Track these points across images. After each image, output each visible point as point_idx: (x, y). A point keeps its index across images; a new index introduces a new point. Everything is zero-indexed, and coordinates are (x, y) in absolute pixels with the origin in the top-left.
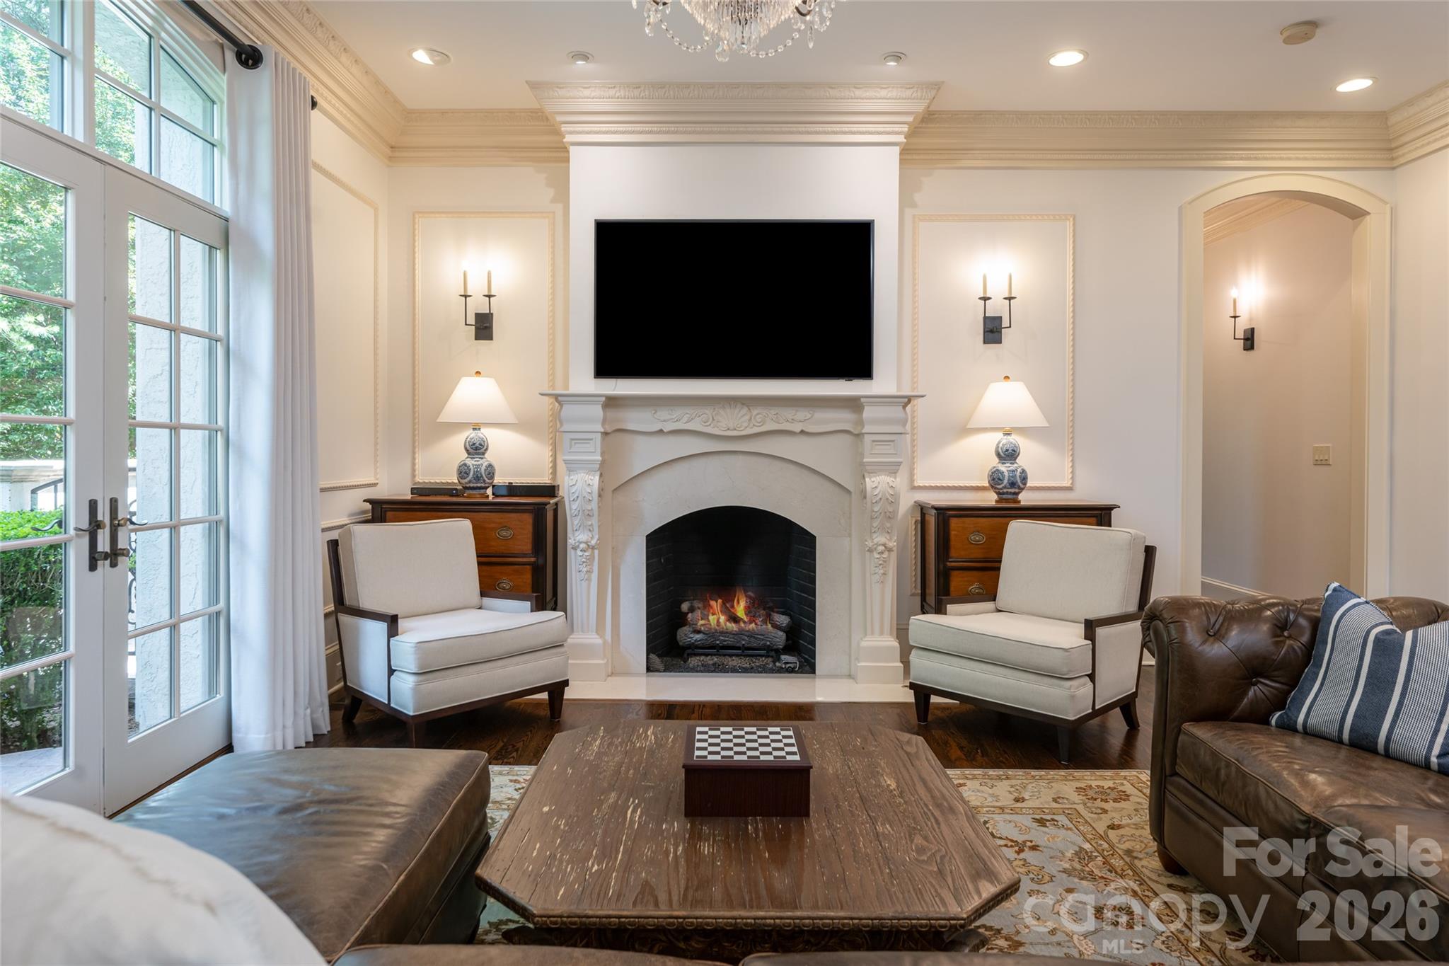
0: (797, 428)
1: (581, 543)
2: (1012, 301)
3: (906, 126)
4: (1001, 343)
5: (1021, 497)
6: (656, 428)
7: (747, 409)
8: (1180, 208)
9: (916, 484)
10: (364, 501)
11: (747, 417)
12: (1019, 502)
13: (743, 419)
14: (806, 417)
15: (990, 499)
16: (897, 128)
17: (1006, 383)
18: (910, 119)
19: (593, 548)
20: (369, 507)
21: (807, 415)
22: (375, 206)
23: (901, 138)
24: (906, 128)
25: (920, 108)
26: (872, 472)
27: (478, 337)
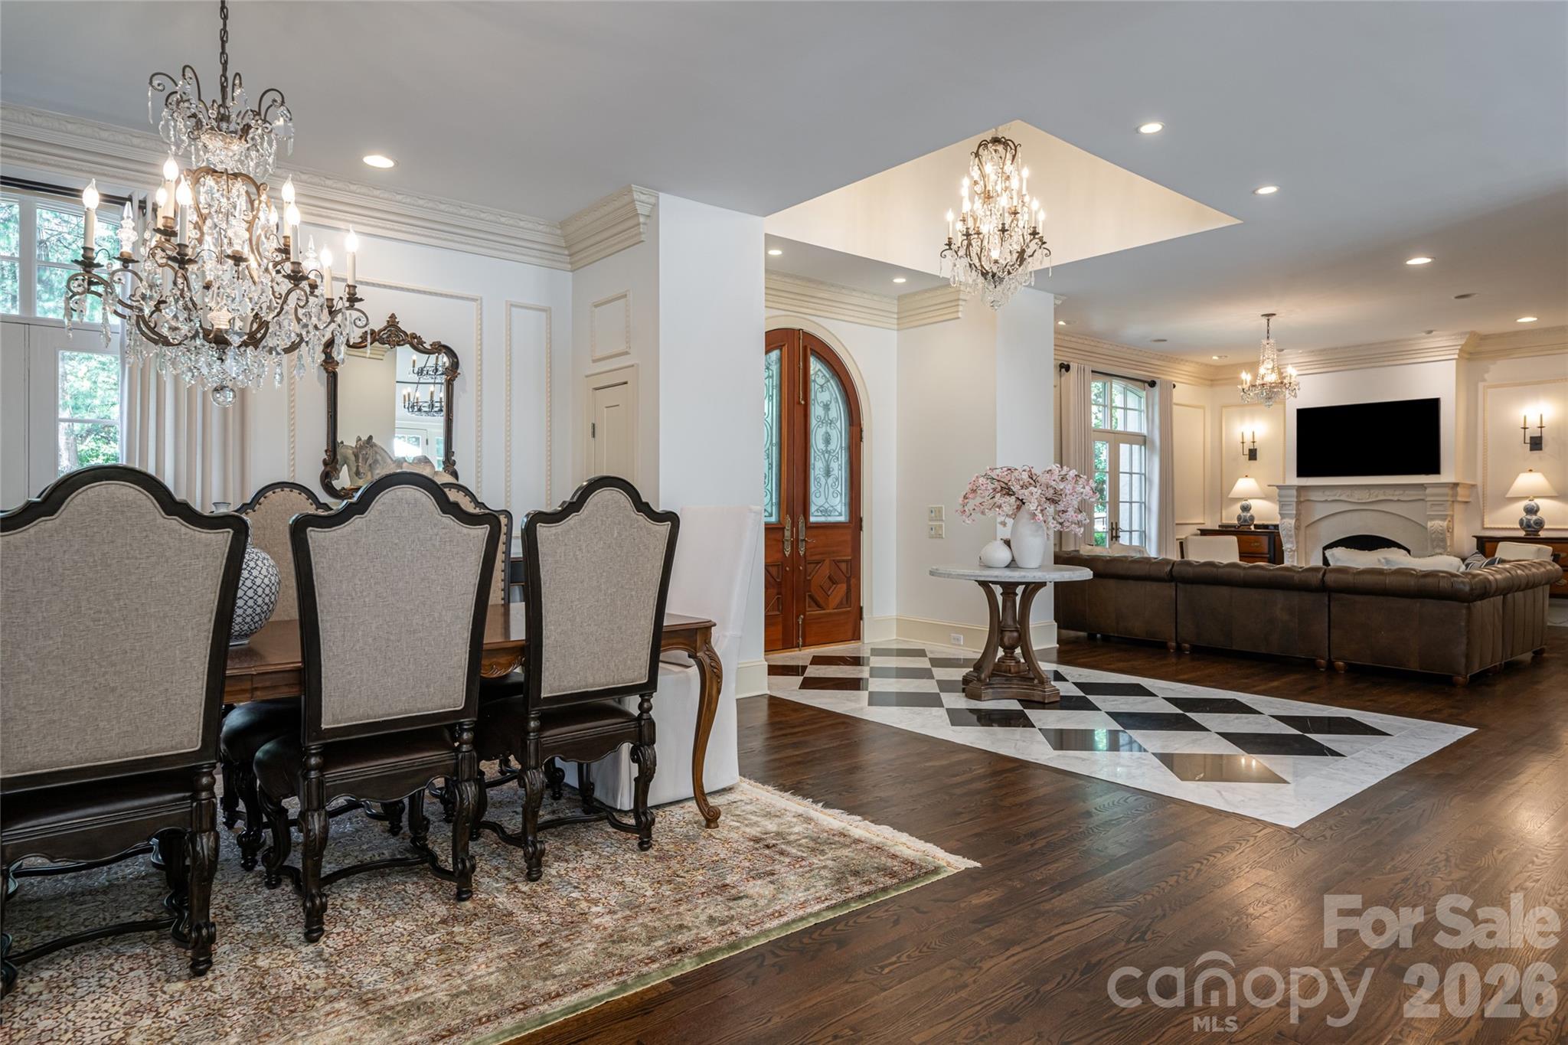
1: (1288, 549)
2: (1541, 428)
3: (1459, 350)
4: (1541, 450)
5: (1541, 532)
6: (1324, 499)
7: (1368, 490)
9: (1485, 526)
10: (1197, 529)
11: (1368, 494)
12: (1541, 535)
13: (1366, 495)
15: (1522, 532)
16: (1454, 352)
17: (1530, 473)
18: (1460, 347)
20: (1199, 532)
21: (1401, 492)
22: (1203, 408)
23: (1456, 356)
24: (1457, 351)
25: (1463, 342)
26: (1432, 519)
27: (1250, 459)
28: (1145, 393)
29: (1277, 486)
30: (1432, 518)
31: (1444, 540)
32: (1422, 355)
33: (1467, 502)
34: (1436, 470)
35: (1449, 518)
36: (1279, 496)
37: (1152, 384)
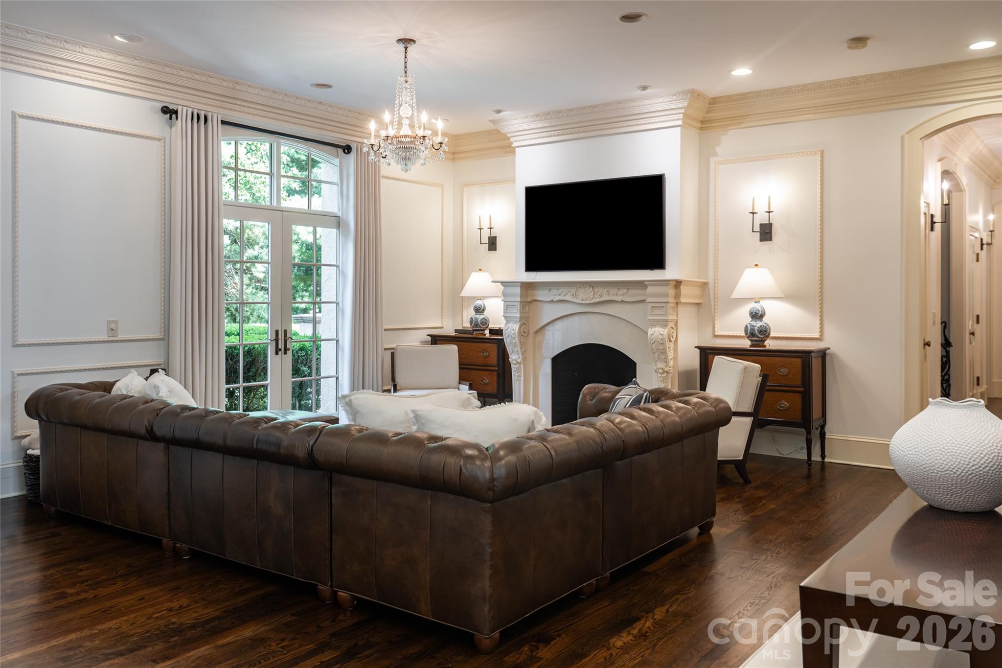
0: (619, 299)
1: (513, 360)
2: (770, 213)
3: (682, 115)
4: (771, 240)
5: (766, 343)
6: (550, 299)
7: (591, 289)
8: (903, 138)
9: (716, 334)
10: (427, 335)
11: (592, 293)
12: (765, 346)
13: (590, 294)
14: (624, 292)
15: (746, 344)
16: (676, 117)
17: (756, 269)
18: (683, 111)
19: (520, 363)
20: (429, 338)
21: (626, 291)
22: (441, 186)
23: (680, 123)
24: (681, 116)
25: (685, 104)
26: (653, 326)
27: (490, 250)
28: (338, 160)
29: (502, 283)
30: (653, 324)
31: (664, 352)
32: (648, 121)
33: (698, 304)
34: (659, 263)
35: (672, 324)
36: (504, 294)
37: (347, 149)
